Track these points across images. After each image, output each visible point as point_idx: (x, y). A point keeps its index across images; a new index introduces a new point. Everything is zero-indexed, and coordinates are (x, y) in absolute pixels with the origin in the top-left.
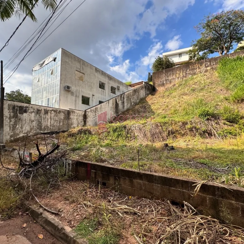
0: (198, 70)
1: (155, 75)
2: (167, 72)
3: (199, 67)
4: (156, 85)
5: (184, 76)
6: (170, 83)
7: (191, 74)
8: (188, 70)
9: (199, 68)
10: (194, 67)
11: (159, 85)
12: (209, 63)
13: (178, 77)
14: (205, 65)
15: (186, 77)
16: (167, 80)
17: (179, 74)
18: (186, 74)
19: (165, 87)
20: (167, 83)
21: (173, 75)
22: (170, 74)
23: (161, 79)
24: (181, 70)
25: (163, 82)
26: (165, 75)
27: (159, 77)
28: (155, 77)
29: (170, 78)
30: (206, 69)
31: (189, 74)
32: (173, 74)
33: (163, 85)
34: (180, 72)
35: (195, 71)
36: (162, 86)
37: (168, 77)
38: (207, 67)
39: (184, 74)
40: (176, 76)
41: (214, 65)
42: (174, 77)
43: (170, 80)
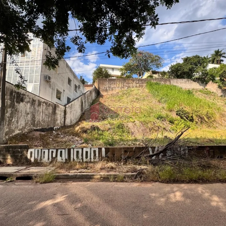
0: (131, 85)
1: (100, 81)
2: (110, 81)
3: (132, 82)
4: (101, 89)
5: (122, 87)
6: (112, 90)
7: (127, 87)
8: (125, 83)
9: (132, 84)
10: (129, 82)
11: (103, 90)
12: (138, 82)
13: (118, 86)
14: (136, 83)
15: (123, 88)
16: (110, 87)
17: (119, 85)
18: (124, 86)
19: (108, 92)
20: (109, 90)
21: (114, 85)
22: (112, 83)
23: (105, 86)
24: (120, 82)
25: (107, 88)
26: (108, 82)
27: (103, 83)
28: (100, 83)
29: (112, 86)
30: (136, 85)
31: (125, 86)
32: (114, 83)
33: (106, 90)
34: (120, 83)
35: (130, 85)
36: (105, 92)
37: (110, 85)
38: (137, 84)
39: (122, 85)
40: (117, 86)
41: (140, 83)
42: (115, 86)
43: (112, 88)
